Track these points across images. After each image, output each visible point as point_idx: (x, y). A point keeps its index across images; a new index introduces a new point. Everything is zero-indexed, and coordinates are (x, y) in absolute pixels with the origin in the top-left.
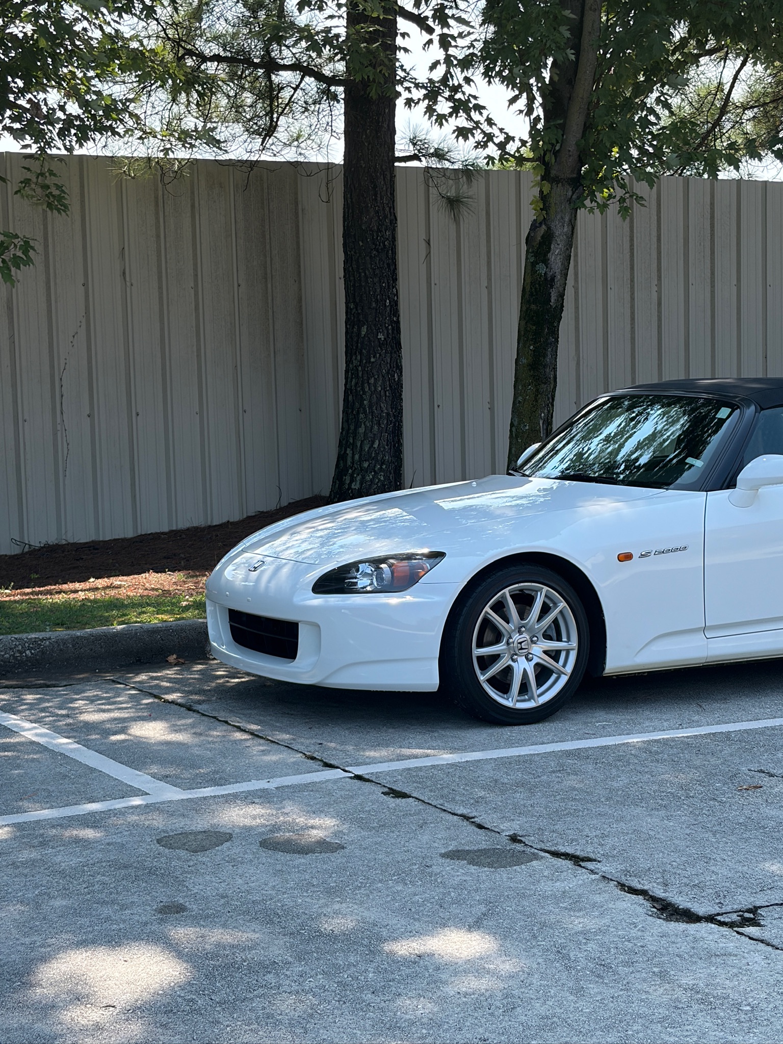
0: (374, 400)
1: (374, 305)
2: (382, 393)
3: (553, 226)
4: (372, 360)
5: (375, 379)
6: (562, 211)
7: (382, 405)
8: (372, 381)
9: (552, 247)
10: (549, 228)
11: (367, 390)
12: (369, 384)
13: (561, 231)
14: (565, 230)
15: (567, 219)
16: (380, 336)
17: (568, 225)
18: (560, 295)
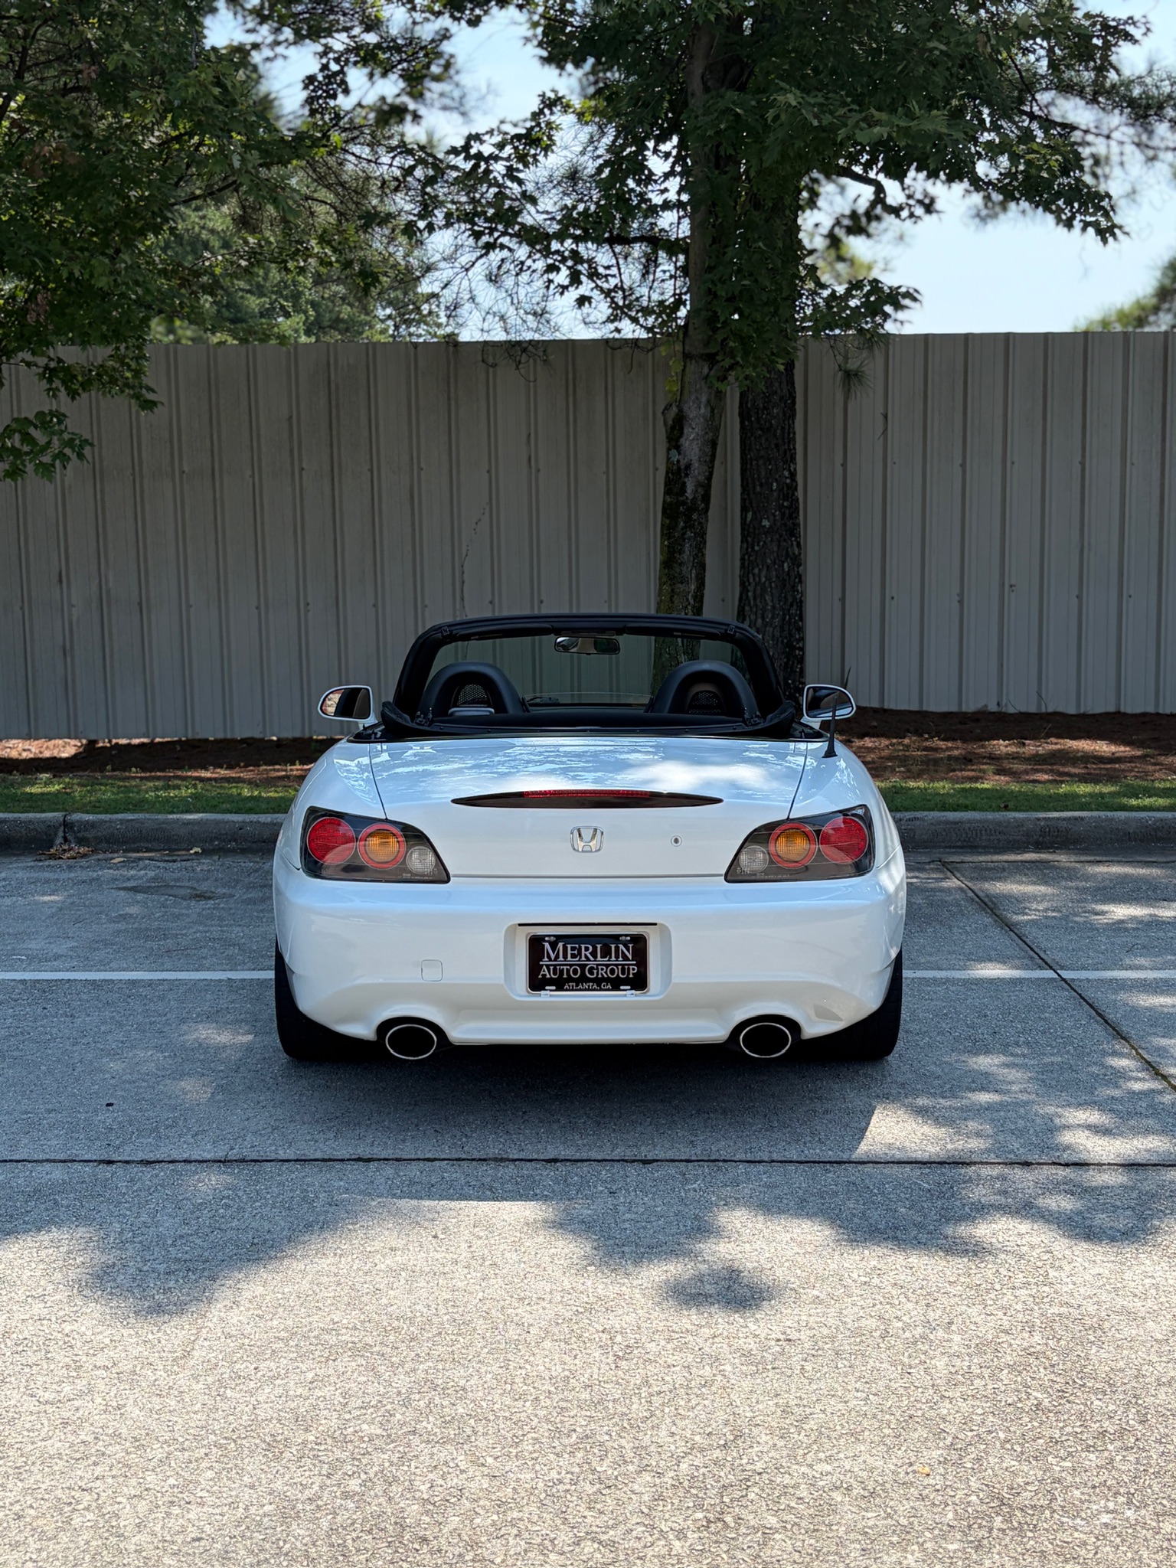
0: (758, 592)
1: (758, 489)
2: (767, 584)
3: (686, 408)
4: (756, 548)
5: (760, 570)
6: (696, 391)
7: (767, 598)
8: (756, 571)
9: (685, 431)
10: (681, 410)
11: (751, 580)
12: (754, 575)
13: (696, 412)
14: (703, 410)
15: (704, 399)
16: (766, 523)
17: (706, 407)
18: (699, 485)
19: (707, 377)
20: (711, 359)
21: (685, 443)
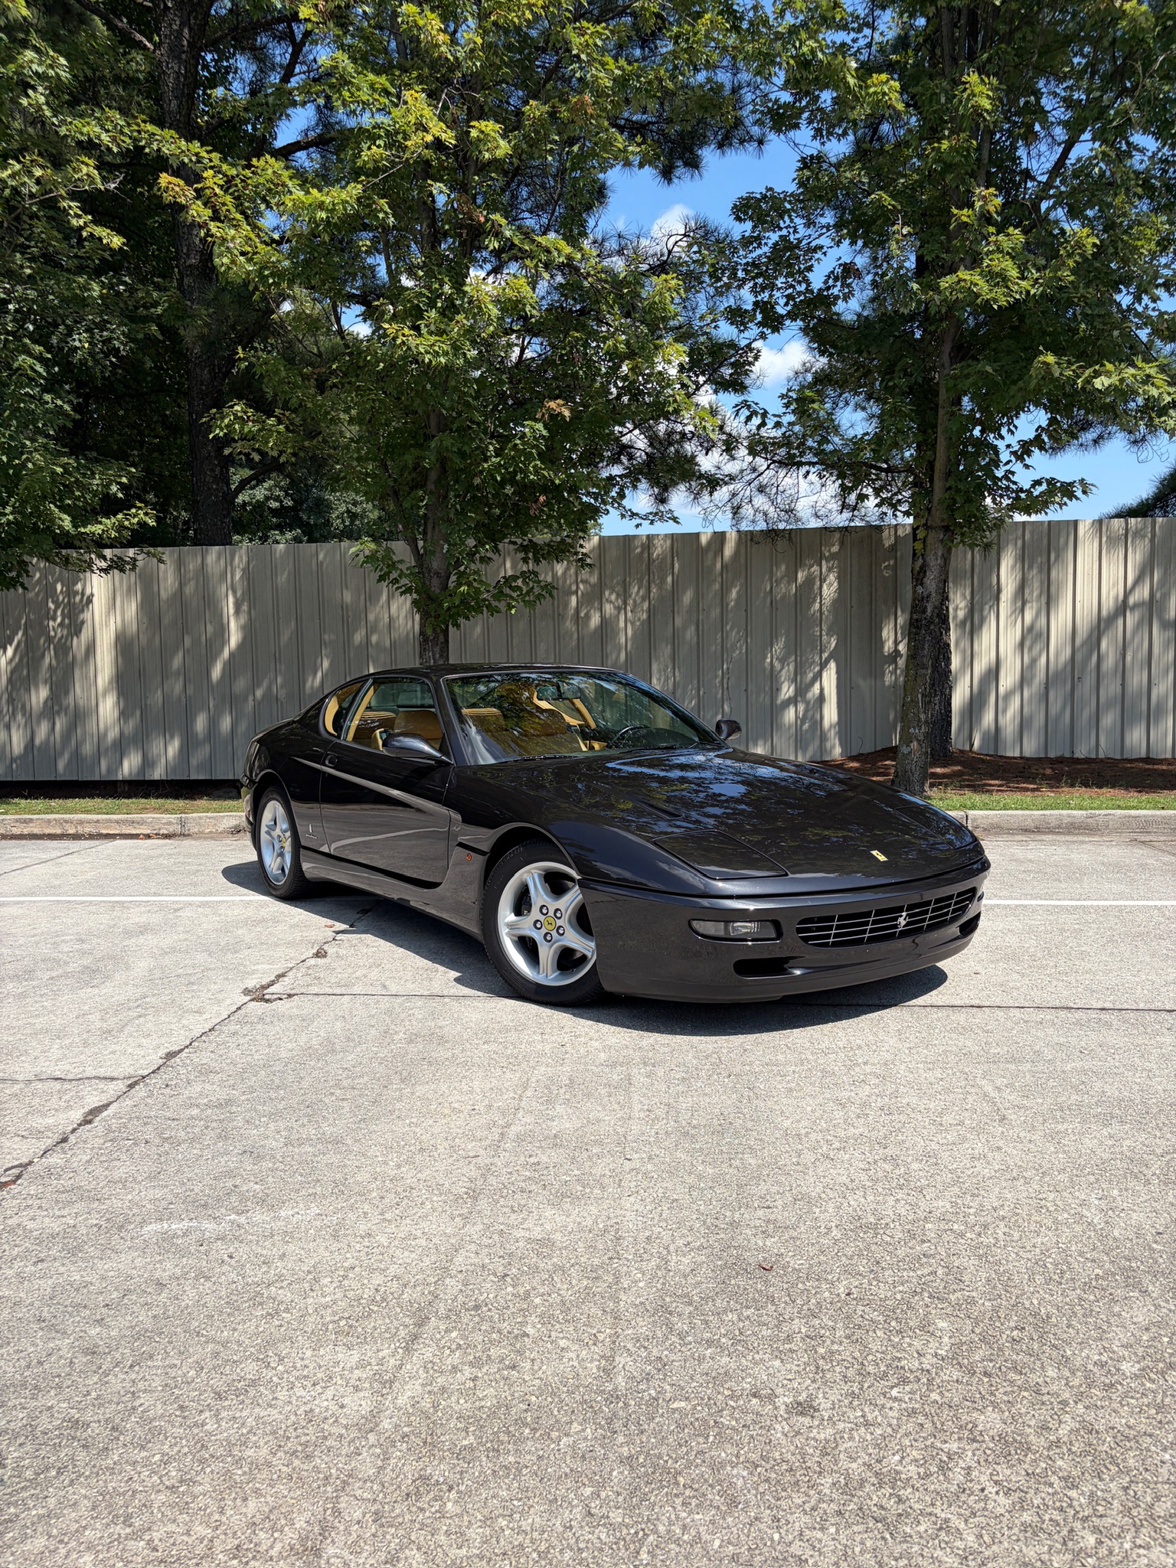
3: (928, 559)
6: (935, 549)
9: (927, 574)
10: (925, 561)
14: (940, 562)
15: (940, 554)
17: (942, 559)
18: (935, 607)
19: (942, 541)
20: (946, 529)
21: (927, 581)
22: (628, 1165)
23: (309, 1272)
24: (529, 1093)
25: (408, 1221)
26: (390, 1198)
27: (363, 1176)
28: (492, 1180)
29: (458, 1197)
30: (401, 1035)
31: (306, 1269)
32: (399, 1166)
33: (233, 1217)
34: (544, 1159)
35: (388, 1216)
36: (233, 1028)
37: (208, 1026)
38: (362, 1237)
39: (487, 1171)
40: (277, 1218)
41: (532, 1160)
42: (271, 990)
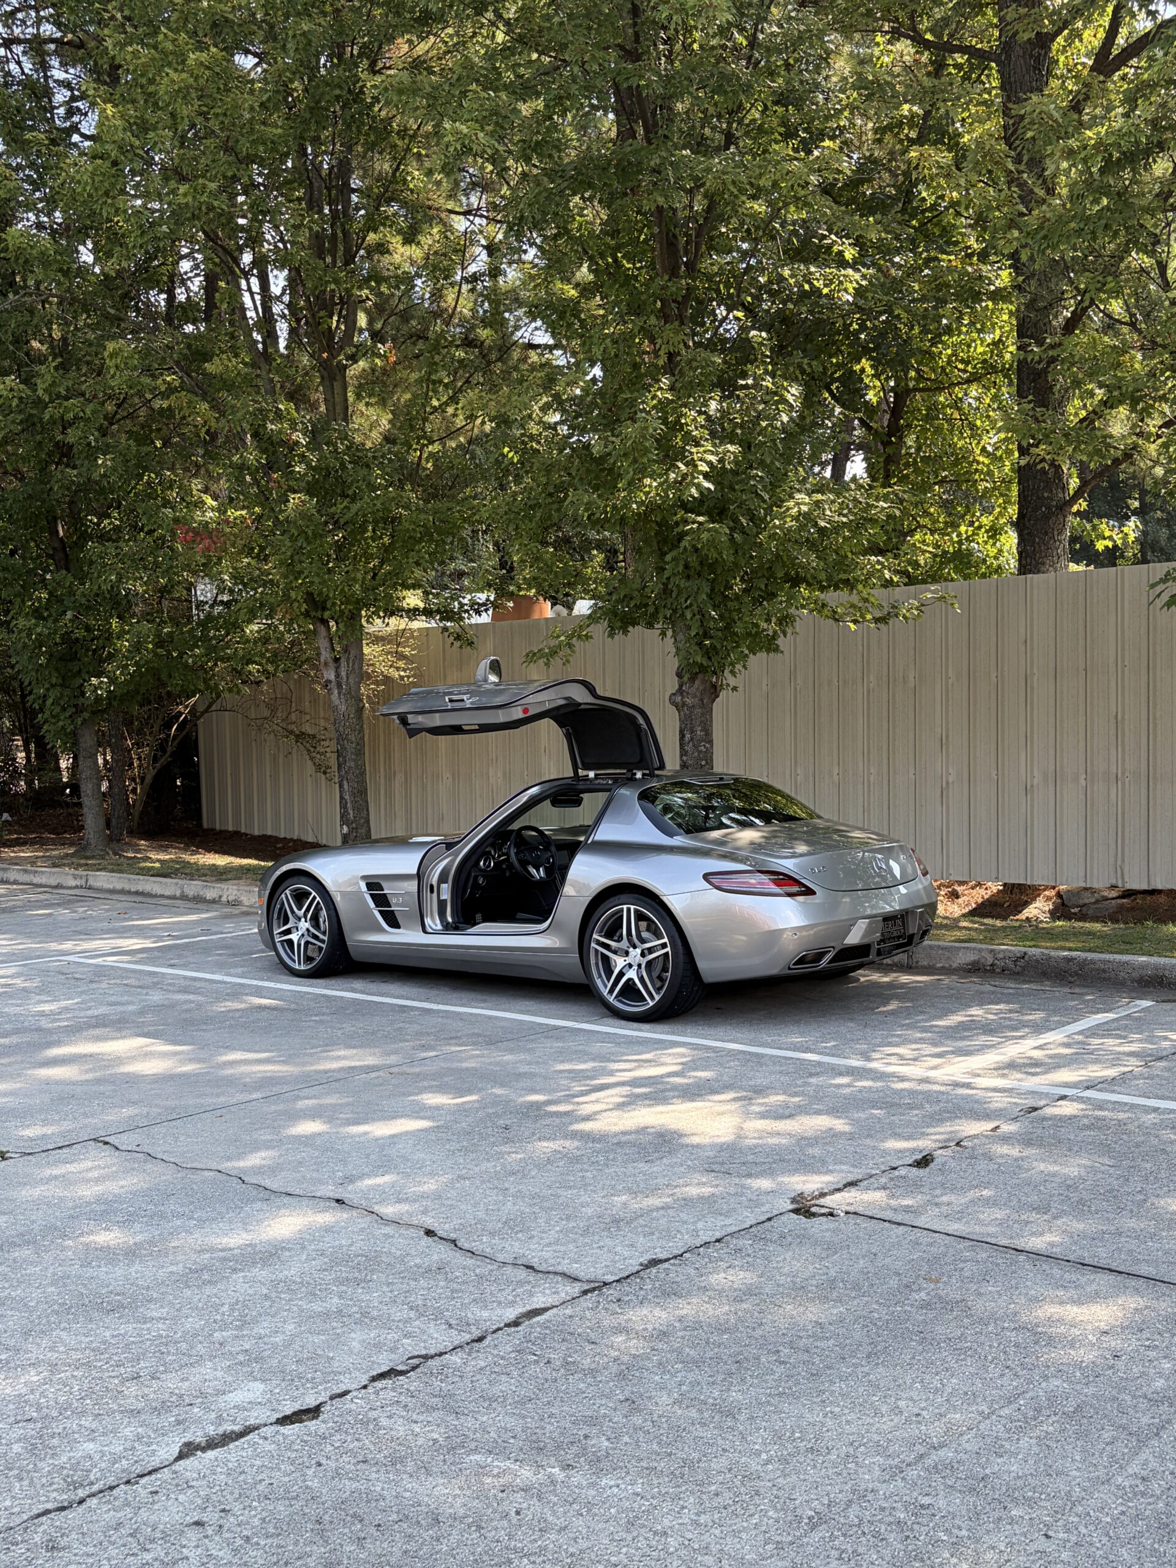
22: (1041, 1543)
23: (572, 1555)
24: (1006, 1411)
25: (717, 1532)
26: (727, 1497)
27: (721, 1463)
28: (853, 1513)
29: (799, 1519)
30: (923, 1295)
31: (571, 1550)
32: (768, 1462)
33: (556, 1470)
34: (942, 1503)
35: (702, 1519)
36: (745, 1242)
37: (718, 1235)
38: (655, 1533)
39: (861, 1496)
40: (593, 1485)
41: (926, 1501)
42: (828, 1201)
